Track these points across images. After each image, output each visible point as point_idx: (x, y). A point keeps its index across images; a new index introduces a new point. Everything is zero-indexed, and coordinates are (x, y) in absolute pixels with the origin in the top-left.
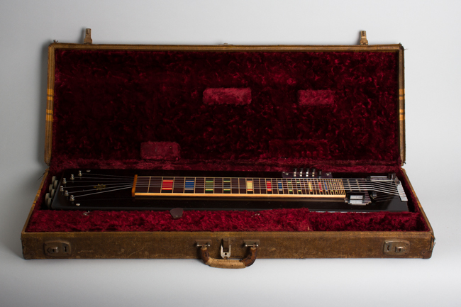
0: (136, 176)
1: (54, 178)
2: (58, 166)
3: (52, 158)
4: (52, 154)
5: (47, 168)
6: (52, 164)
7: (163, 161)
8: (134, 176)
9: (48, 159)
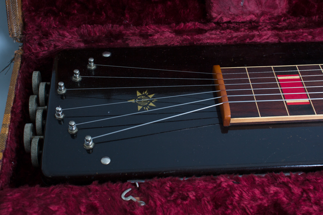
0: (218, 69)
1: (35, 75)
2: (40, 45)
3: (25, 26)
4: (23, 17)
5: (18, 50)
6: (25, 39)
7: (253, 26)
8: (212, 70)
9: (16, 29)
